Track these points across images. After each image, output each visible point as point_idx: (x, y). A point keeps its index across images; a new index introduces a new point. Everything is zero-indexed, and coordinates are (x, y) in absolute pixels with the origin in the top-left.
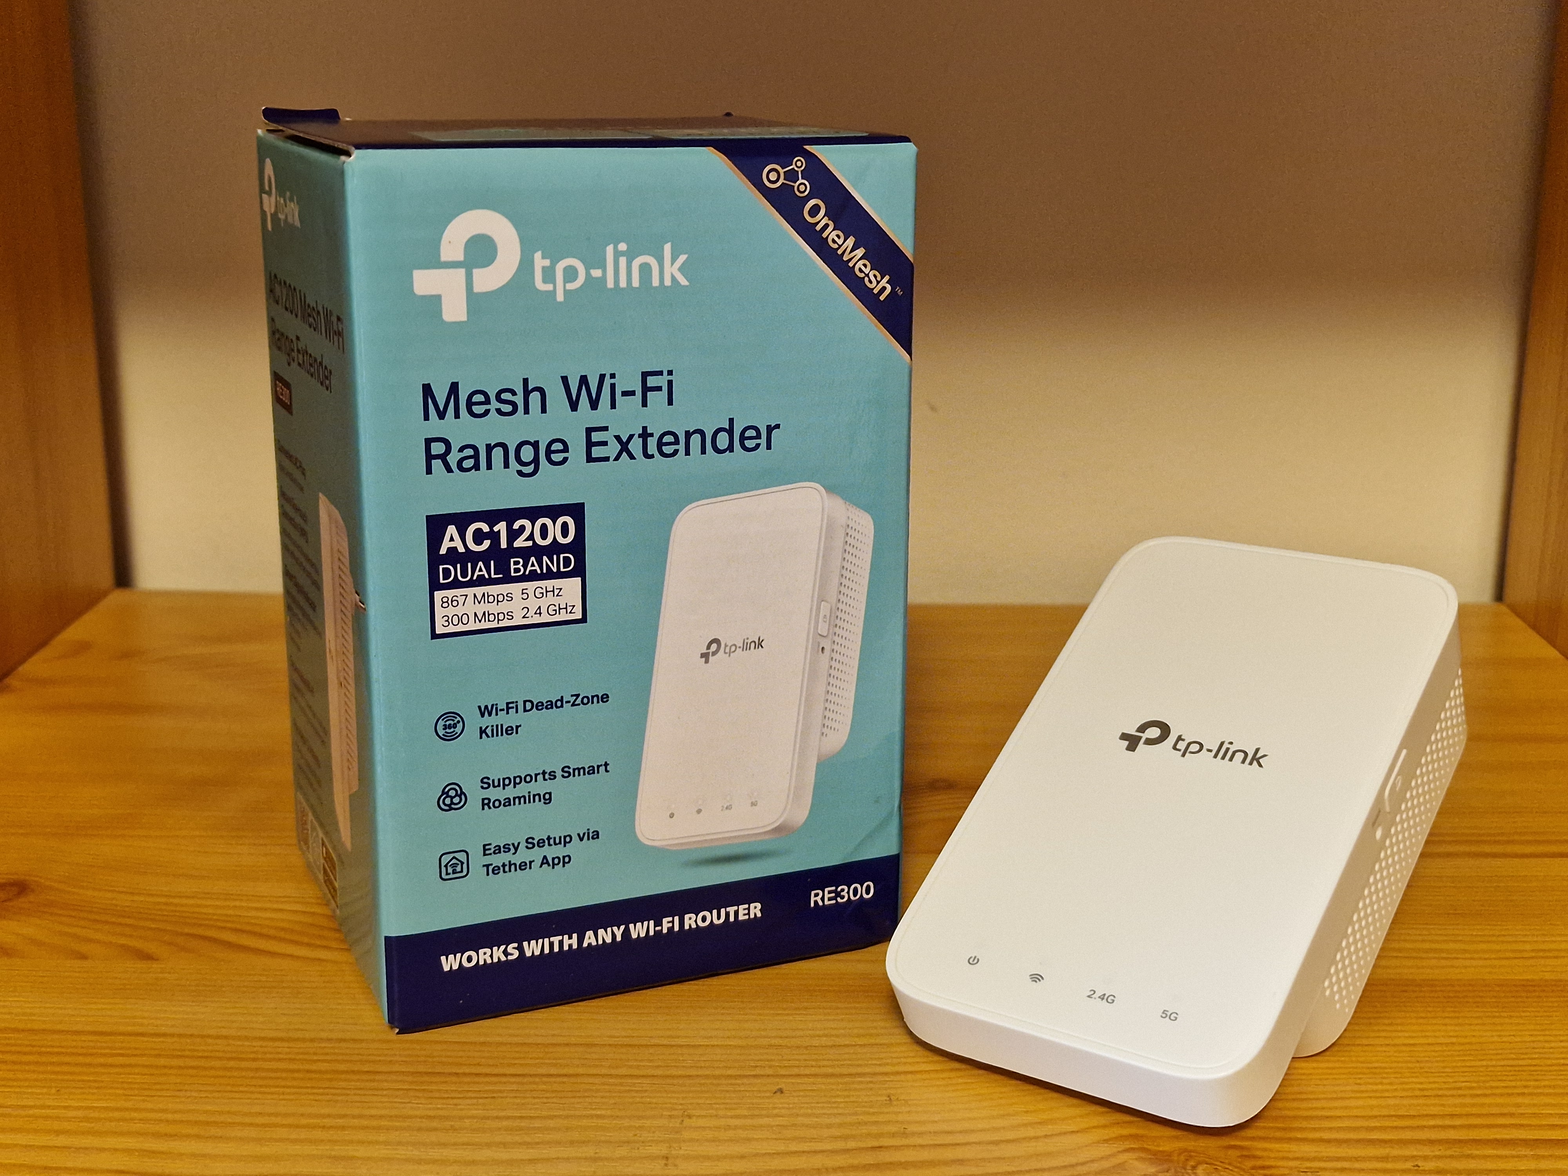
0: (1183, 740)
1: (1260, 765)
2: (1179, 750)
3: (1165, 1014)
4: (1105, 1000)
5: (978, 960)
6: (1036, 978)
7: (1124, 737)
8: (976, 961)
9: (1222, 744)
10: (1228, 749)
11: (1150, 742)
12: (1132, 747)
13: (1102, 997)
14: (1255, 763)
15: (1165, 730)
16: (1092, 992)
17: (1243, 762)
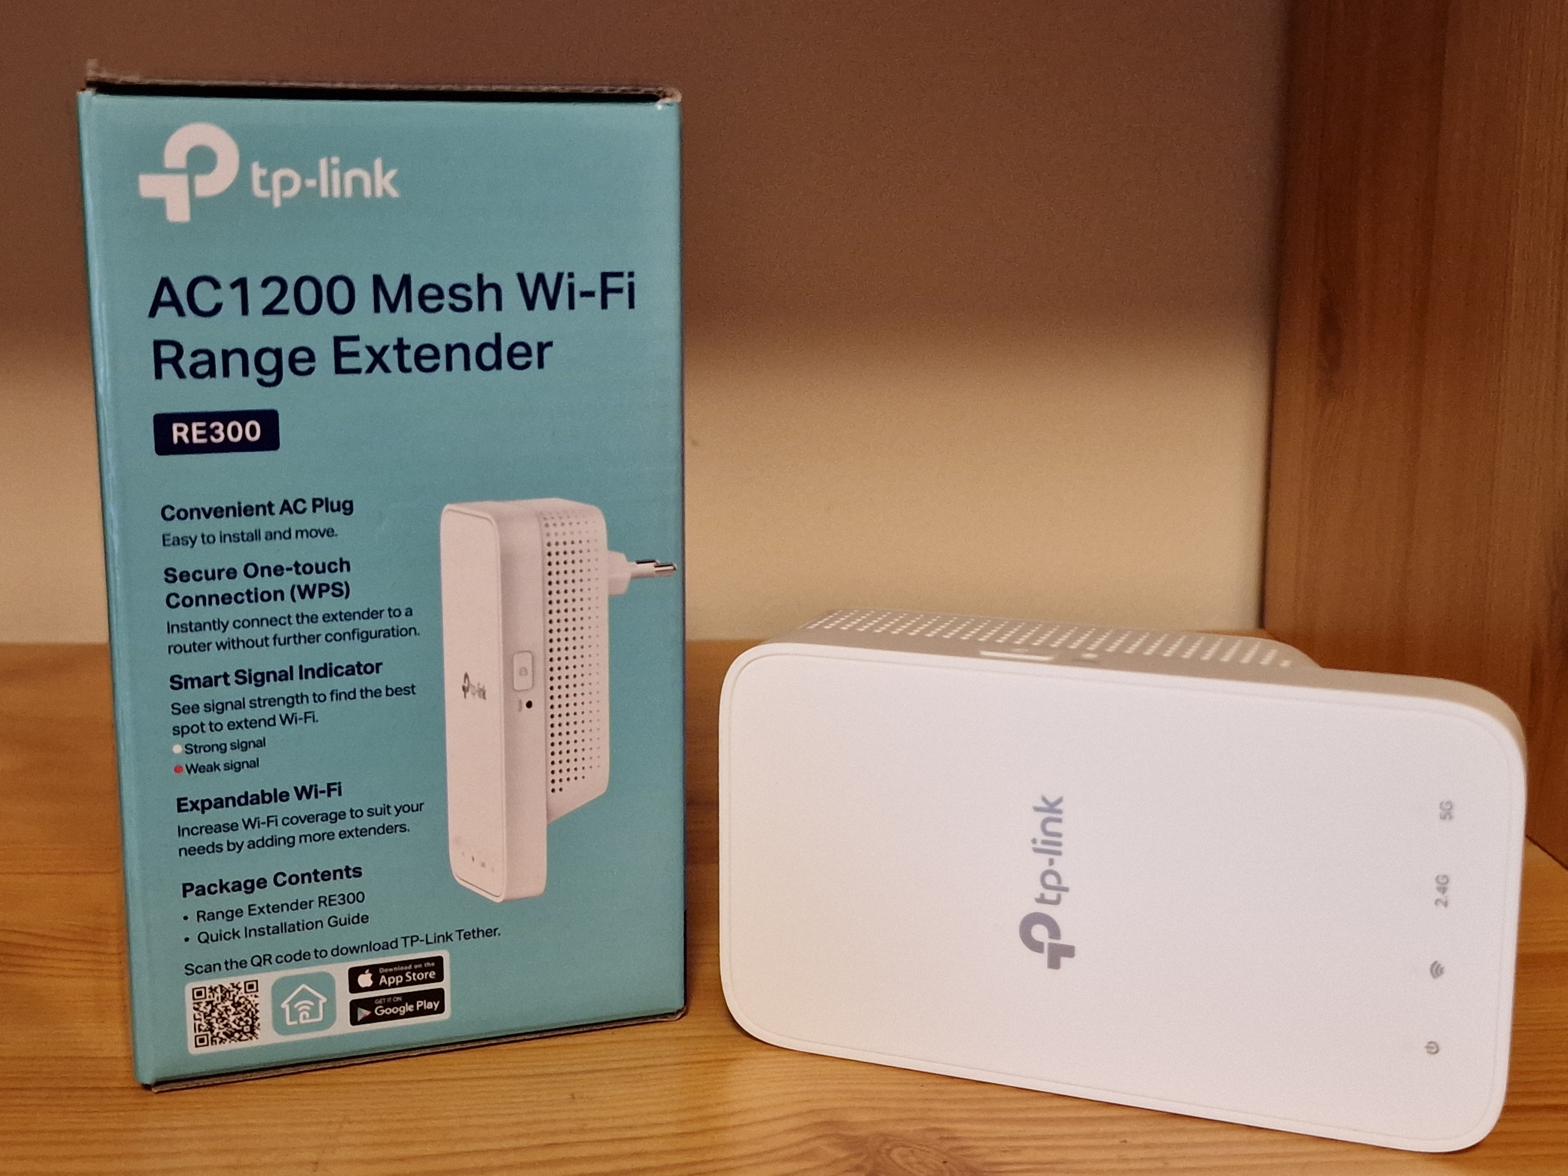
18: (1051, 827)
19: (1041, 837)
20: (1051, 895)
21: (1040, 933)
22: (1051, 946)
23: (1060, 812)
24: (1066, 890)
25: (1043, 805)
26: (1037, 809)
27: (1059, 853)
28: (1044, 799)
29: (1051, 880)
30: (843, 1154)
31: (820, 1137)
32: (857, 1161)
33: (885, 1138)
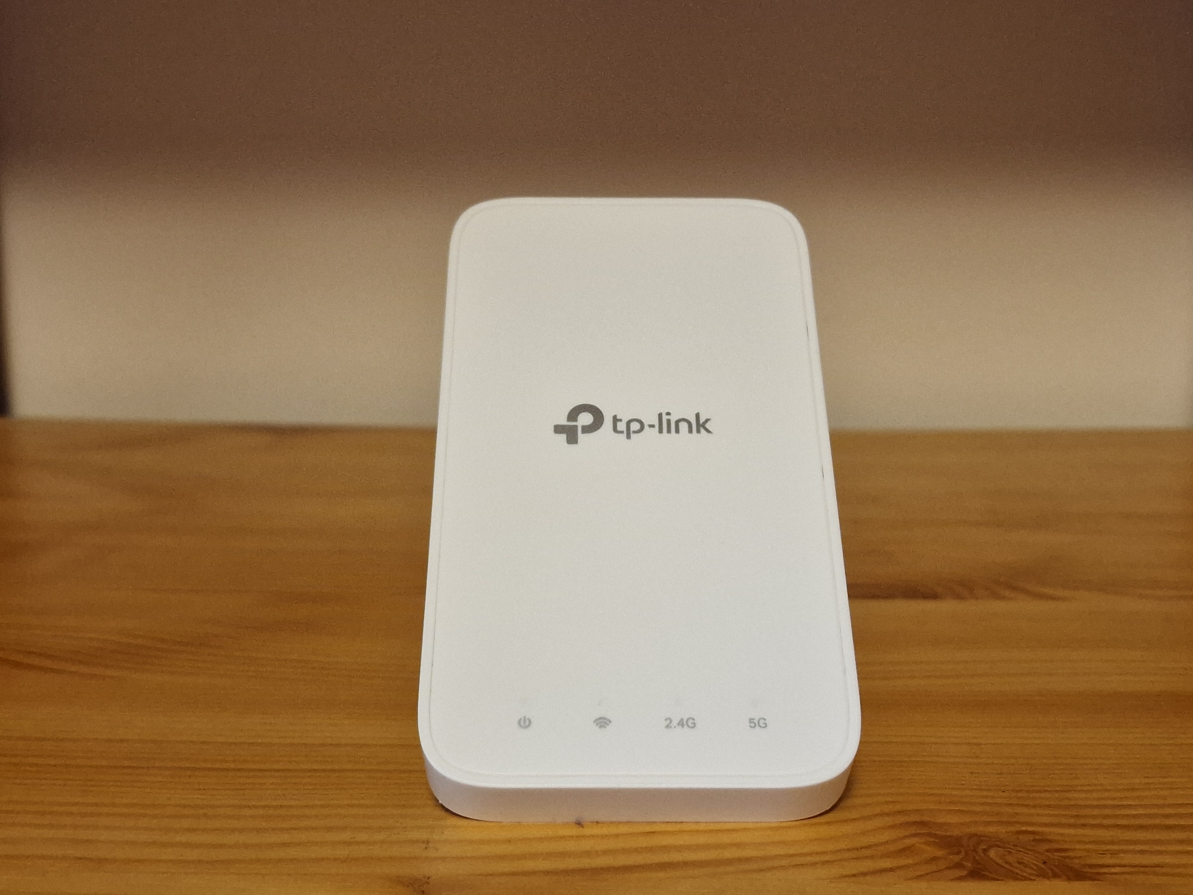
0: (621, 420)
1: (708, 431)
2: (622, 432)
3: (754, 723)
4: (686, 727)
5: (530, 721)
6: (602, 722)
7: (558, 429)
8: (527, 723)
9: (660, 415)
10: (669, 421)
11: (587, 429)
12: (572, 439)
13: (681, 723)
14: (702, 430)
15: (598, 415)
16: (668, 721)
17: (690, 431)
18: (684, 426)
19: (673, 419)
20: (622, 426)
21: (585, 419)
22: (576, 427)
23: (698, 431)
24: (628, 437)
25: (702, 420)
26: (698, 416)
27: (661, 431)
28: (707, 421)
29: (635, 426)
30: (940, 853)
31: (915, 835)
32: (957, 858)
33: (979, 838)
